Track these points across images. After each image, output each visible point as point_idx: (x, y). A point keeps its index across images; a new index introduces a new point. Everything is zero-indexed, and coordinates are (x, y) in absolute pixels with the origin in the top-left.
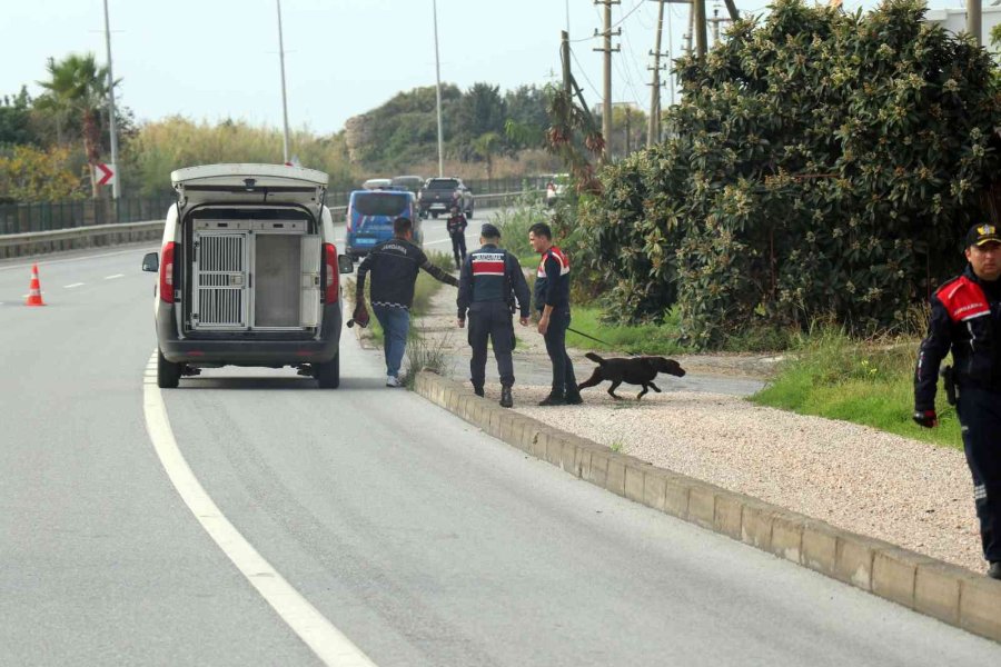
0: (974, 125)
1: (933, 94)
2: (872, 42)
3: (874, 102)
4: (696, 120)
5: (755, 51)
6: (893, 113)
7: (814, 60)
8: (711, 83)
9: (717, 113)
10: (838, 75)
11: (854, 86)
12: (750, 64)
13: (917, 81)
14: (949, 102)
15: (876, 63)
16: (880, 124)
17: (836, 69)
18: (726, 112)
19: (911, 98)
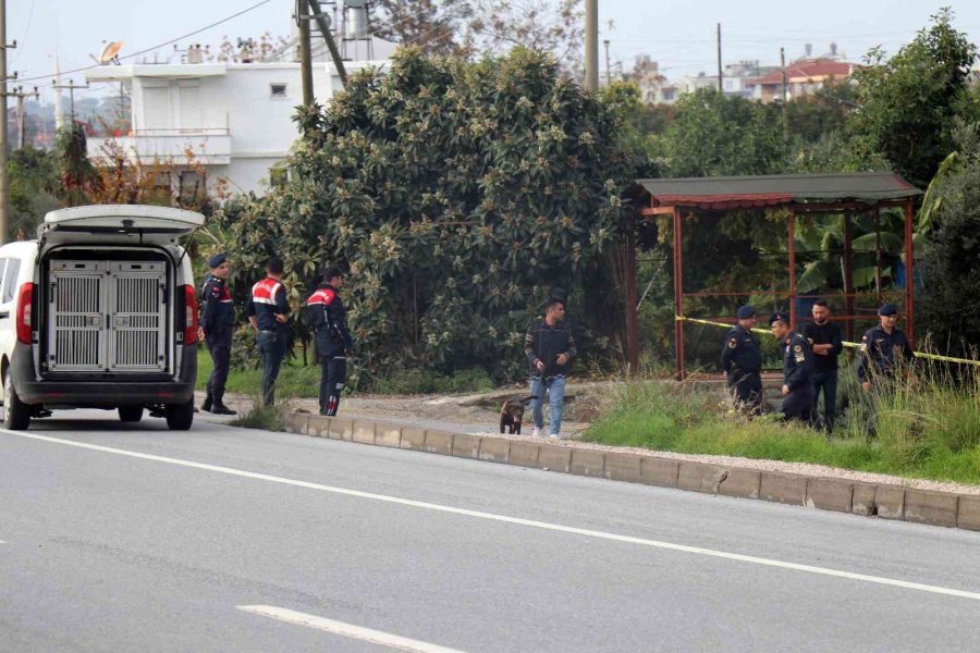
0: (608, 177)
1: (571, 147)
2: (511, 95)
3: (516, 153)
4: (332, 167)
5: (382, 101)
6: (537, 163)
7: (449, 111)
8: (336, 131)
9: (352, 161)
10: (476, 126)
11: (493, 137)
12: (378, 114)
13: (558, 132)
14: (584, 154)
15: (515, 116)
16: (522, 174)
17: (474, 120)
18: (360, 159)
19: (553, 149)
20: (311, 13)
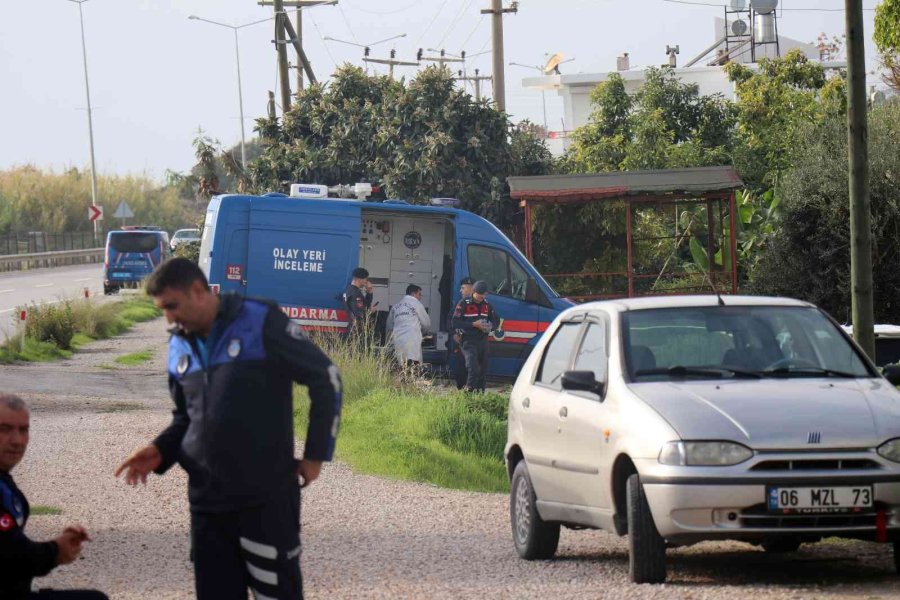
0: (494, 175)
1: (460, 149)
2: (409, 107)
3: (412, 156)
4: (271, 171)
5: (321, 112)
6: (427, 164)
7: (366, 120)
8: (287, 140)
9: (288, 165)
10: (383, 133)
11: (396, 143)
12: (317, 124)
13: (445, 138)
14: (472, 155)
15: (413, 123)
16: (417, 174)
17: (382, 128)
18: (296, 163)
19: (440, 153)
20: (288, 37)
